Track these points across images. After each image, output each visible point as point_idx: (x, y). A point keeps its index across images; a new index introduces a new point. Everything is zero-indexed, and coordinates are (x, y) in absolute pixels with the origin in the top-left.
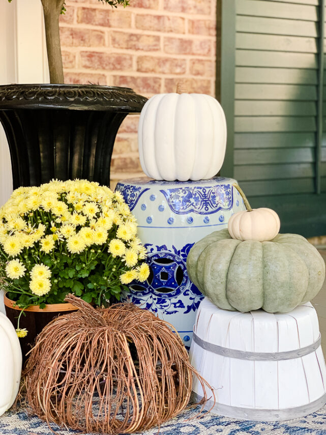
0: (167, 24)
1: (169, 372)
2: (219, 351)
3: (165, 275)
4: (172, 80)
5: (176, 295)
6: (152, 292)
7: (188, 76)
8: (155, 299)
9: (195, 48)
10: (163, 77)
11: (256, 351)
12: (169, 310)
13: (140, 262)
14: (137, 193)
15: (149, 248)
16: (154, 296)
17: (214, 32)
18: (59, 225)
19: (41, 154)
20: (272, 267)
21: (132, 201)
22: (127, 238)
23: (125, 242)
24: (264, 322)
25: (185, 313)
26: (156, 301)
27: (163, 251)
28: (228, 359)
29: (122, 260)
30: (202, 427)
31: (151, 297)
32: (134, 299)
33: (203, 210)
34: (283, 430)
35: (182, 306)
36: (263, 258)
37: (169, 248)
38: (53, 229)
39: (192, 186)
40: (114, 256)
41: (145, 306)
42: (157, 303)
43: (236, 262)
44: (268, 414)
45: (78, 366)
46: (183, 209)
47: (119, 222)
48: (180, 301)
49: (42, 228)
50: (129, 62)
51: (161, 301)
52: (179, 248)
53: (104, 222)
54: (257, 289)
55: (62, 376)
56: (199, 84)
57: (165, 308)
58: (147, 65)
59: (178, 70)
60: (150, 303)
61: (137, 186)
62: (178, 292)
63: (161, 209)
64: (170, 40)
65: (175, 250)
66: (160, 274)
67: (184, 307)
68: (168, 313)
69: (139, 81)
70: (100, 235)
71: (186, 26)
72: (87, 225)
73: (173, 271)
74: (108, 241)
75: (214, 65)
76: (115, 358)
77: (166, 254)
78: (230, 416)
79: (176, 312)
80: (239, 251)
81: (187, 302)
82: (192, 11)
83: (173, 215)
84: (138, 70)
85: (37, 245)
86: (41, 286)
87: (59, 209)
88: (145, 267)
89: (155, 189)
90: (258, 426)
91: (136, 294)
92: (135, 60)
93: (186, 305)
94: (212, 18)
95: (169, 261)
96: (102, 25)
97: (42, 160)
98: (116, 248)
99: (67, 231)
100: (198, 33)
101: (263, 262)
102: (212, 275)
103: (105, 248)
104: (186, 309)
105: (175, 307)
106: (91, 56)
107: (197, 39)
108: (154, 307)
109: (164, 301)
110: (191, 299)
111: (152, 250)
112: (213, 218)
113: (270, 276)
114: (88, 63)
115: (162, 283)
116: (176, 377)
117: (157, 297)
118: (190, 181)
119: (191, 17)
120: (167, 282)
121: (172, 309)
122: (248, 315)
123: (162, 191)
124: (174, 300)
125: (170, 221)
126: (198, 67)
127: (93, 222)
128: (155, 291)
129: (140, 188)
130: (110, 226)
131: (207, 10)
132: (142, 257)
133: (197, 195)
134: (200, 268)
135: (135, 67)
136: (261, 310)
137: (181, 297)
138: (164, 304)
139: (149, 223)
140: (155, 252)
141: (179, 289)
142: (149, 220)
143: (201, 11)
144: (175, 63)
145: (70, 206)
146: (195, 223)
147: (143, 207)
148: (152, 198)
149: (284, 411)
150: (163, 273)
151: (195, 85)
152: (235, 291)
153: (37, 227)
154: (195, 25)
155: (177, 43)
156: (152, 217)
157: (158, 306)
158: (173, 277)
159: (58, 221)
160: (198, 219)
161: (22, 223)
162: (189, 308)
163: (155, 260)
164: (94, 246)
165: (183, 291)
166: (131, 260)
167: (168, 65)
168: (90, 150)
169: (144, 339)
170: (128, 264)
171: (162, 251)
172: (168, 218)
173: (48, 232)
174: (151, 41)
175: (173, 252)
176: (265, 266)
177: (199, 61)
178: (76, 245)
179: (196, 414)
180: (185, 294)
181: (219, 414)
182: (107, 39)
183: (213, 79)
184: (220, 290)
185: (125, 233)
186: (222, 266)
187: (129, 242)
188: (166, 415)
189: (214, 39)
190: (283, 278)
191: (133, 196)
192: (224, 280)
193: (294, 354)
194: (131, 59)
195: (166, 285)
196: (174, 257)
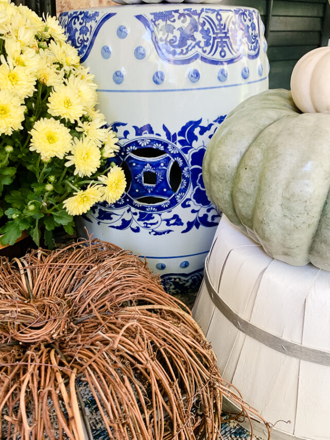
3: (150, 177)
5: (169, 207)
6: (131, 203)
8: (135, 214)
12: (158, 230)
14: (93, 24)
15: (121, 129)
16: (133, 210)
21: (83, 41)
22: (73, 115)
25: (184, 232)
26: (137, 217)
27: (146, 135)
29: (67, 165)
31: (129, 211)
32: (101, 212)
33: (217, 57)
35: (178, 221)
37: (158, 129)
40: (46, 157)
41: (119, 223)
42: (139, 220)
46: (182, 53)
47: (53, 80)
48: (176, 217)
51: (145, 217)
52: (175, 129)
53: (14, 76)
57: (153, 227)
60: (127, 219)
61: (91, 11)
62: (174, 203)
63: (139, 54)
65: (168, 134)
66: (141, 175)
67: (182, 224)
68: (157, 233)
73: (165, 171)
77: (153, 141)
79: (169, 231)
81: (187, 216)
83: (161, 65)
88: (117, 174)
89: (125, 12)
93: (185, 221)
95: (157, 153)
98: (48, 141)
104: (185, 227)
105: (168, 224)
108: (134, 225)
109: (150, 217)
110: (193, 211)
111: (126, 133)
115: (146, 189)
117: (138, 211)
120: (155, 189)
121: (163, 227)
123: (139, 17)
124: (166, 215)
125: (157, 78)
128: (135, 202)
129: (96, 14)
132: (109, 153)
133: (207, 26)
137: (178, 210)
138: (151, 221)
139: (118, 82)
140: (132, 137)
141: (174, 198)
142: (118, 77)
146: (202, 83)
147: (106, 51)
148: (121, 32)
150: (147, 174)
156: (123, 71)
157: (141, 223)
158: (165, 179)
160: (209, 72)
162: (190, 225)
163: (133, 152)
165: (181, 202)
166: (86, 164)
170: (80, 171)
171: (144, 136)
172: (154, 73)
175: (164, 138)
180: (184, 205)
185: (68, 103)
187: (80, 124)
191: (84, 31)
195: (153, 192)
196: (166, 145)
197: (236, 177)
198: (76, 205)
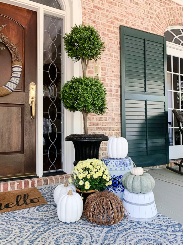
0: (109, 114)
1: (119, 209)
2: (131, 203)
4: (110, 127)
6: (112, 187)
7: (114, 126)
9: (116, 120)
10: (108, 127)
11: (140, 203)
13: (110, 180)
15: (111, 176)
17: (120, 116)
18: (91, 171)
19: (83, 151)
20: (143, 182)
21: (106, 164)
23: (106, 175)
24: (141, 196)
27: (114, 176)
28: (133, 205)
30: (127, 223)
32: (107, 189)
33: (124, 166)
34: (147, 224)
35: (119, 190)
36: (141, 180)
37: (116, 176)
38: (90, 172)
39: (121, 160)
40: (104, 179)
41: (110, 190)
43: (134, 181)
44: (143, 220)
45: (98, 208)
46: (119, 166)
47: (105, 170)
48: (119, 189)
49: (87, 172)
50: (100, 124)
51: (114, 189)
52: (118, 176)
53: (101, 170)
54: (139, 188)
55: (94, 210)
56: (117, 128)
57: (115, 191)
58: (104, 124)
59: (112, 125)
61: (108, 160)
62: (119, 187)
63: (114, 166)
64: (109, 118)
69: (102, 128)
70: (101, 174)
71: (113, 114)
72: (97, 171)
73: (117, 182)
74: (103, 175)
75: (120, 123)
76: (107, 206)
77: (115, 177)
78: (134, 220)
80: (134, 178)
81: (121, 189)
82: (115, 111)
83: (116, 168)
84: (102, 126)
85: (86, 177)
86: (87, 187)
87: (91, 167)
88: (111, 181)
89: (112, 161)
90: (141, 223)
91: (108, 187)
92: (101, 123)
93: (120, 190)
94: (119, 112)
95: (116, 179)
96: (94, 115)
97: (83, 152)
98: (104, 177)
99: (93, 173)
100: (116, 116)
101: (141, 181)
102: (129, 184)
103: (102, 177)
104: (120, 191)
106: (91, 123)
107: (116, 117)
108: (112, 191)
109: (115, 189)
112: (126, 168)
113: (142, 185)
114: (90, 125)
115: (114, 185)
116: (121, 210)
118: (120, 159)
119: (114, 112)
121: (117, 191)
122: (137, 194)
123: (114, 161)
124: (117, 189)
125: (116, 169)
126: (116, 124)
127: (99, 171)
130: (103, 171)
131: (118, 111)
132: (110, 179)
133: (122, 163)
134: (125, 182)
135: (101, 125)
136: (140, 193)
137: (119, 188)
140: (113, 177)
142: (111, 169)
143: (117, 111)
144: (111, 123)
145: (93, 166)
146: (122, 170)
147: (109, 165)
148: (111, 163)
149: (147, 219)
150: (115, 182)
151: (116, 129)
152: (134, 188)
153: (86, 172)
154: (116, 114)
155: (111, 119)
156: (112, 168)
159: (91, 170)
160: (123, 169)
161: (82, 171)
162: (121, 191)
163: (113, 179)
164: (99, 177)
166: (108, 180)
167: (109, 124)
168: (95, 150)
169: (113, 201)
170: (107, 181)
173: (89, 173)
174: (105, 119)
175: (117, 177)
176: (141, 182)
177: (117, 123)
178: (95, 176)
179: (125, 220)
180: (120, 188)
181: (131, 219)
182: (95, 119)
183: (120, 127)
184: (131, 188)
185: (106, 173)
186: (131, 182)
188: (119, 220)
189: (120, 117)
190: (145, 185)
191: (107, 162)
192: (131, 186)
193: (149, 204)
194: (100, 123)
195: (116, 185)
196: (117, 178)
197: (124, 182)
198: (107, 185)
